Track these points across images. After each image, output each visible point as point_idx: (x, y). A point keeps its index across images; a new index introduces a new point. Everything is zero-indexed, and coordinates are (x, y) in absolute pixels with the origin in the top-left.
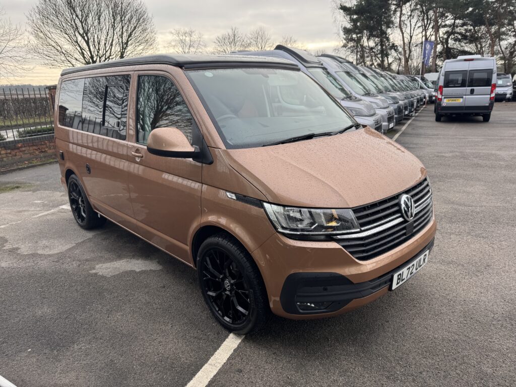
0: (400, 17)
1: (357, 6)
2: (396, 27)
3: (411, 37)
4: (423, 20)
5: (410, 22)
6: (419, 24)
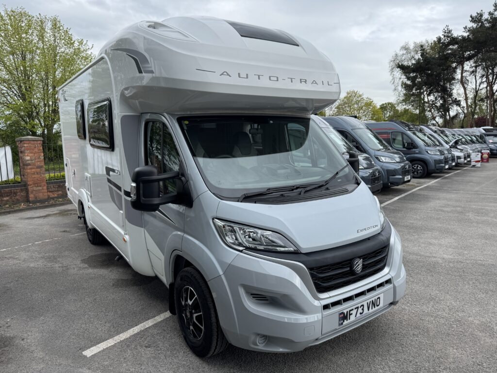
0: (462, 74)
1: (414, 64)
3: (477, 92)
5: (475, 77)
6: (484, 79)
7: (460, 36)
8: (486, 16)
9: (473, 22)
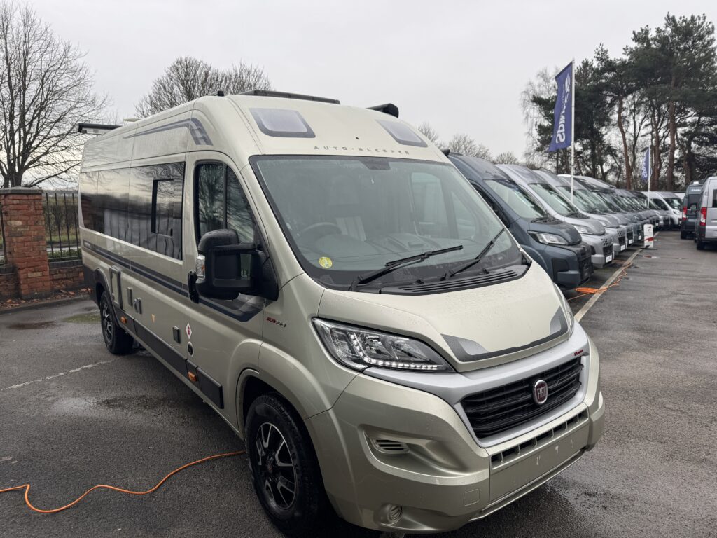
0: (619, 112)
2: (614, 125)
3: (636, 138)
4: (653, 116)
5: (634, 118)
6: (647, 122)
7: (618, 60)
8: (653, 34)
9: (636, 41)
